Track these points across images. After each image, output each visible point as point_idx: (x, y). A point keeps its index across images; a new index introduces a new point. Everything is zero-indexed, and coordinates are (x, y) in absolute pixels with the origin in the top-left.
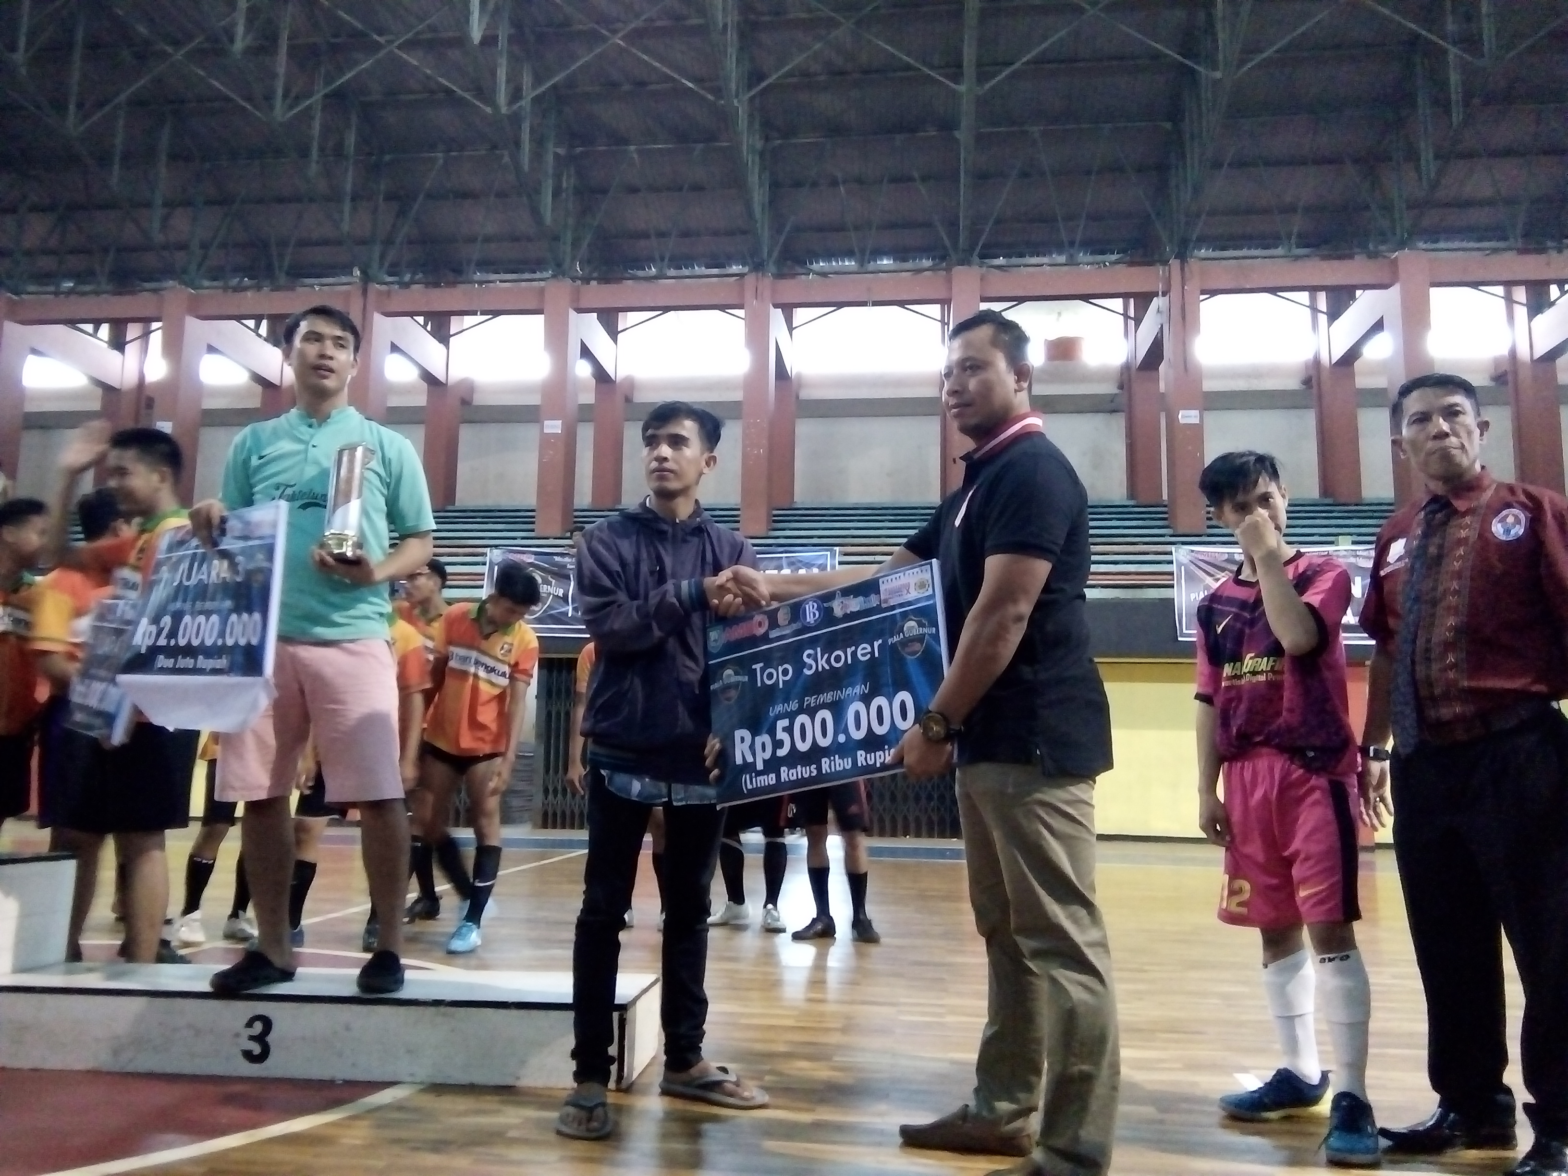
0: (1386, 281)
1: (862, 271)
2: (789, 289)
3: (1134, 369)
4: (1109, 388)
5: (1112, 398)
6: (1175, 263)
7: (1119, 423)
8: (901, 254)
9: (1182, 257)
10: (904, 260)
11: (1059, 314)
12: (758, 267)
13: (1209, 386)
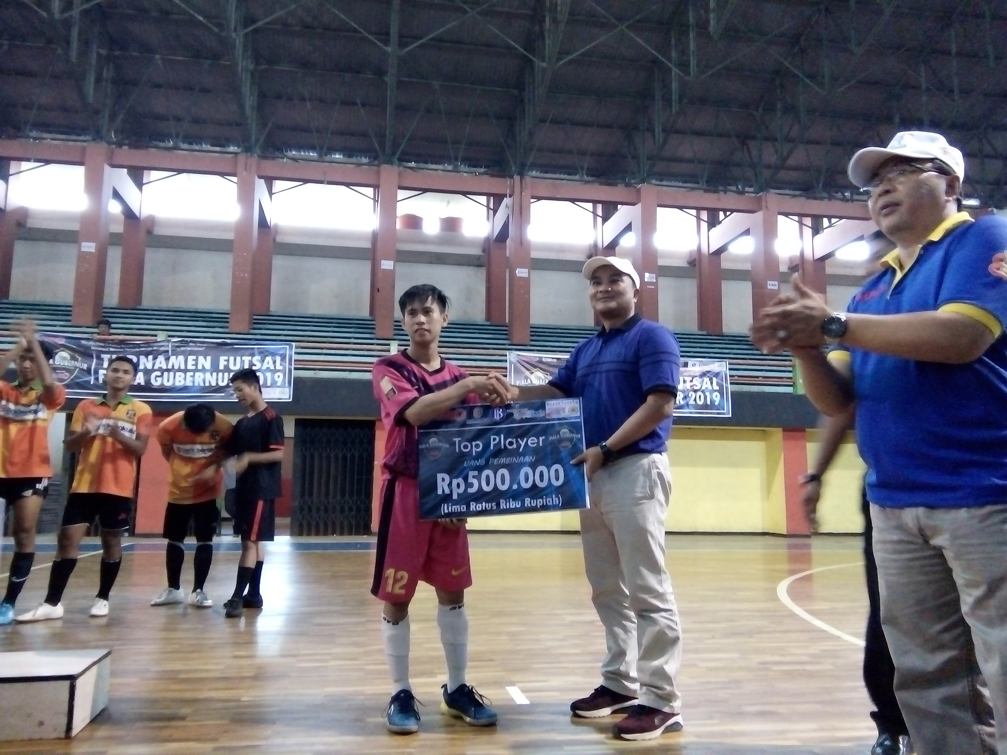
0: (635, 202)
1: (320, 160)
2: (270, 167)
3: (492, 241)
4: (476, 251)
5: (478, 258)
6: (517, 178)
7: (482, 274)
8: (349, 152)
9: (522, 175)
10: (350, 156)
11: (448, 202)
12: (248, 150)
13: (534, 254)
